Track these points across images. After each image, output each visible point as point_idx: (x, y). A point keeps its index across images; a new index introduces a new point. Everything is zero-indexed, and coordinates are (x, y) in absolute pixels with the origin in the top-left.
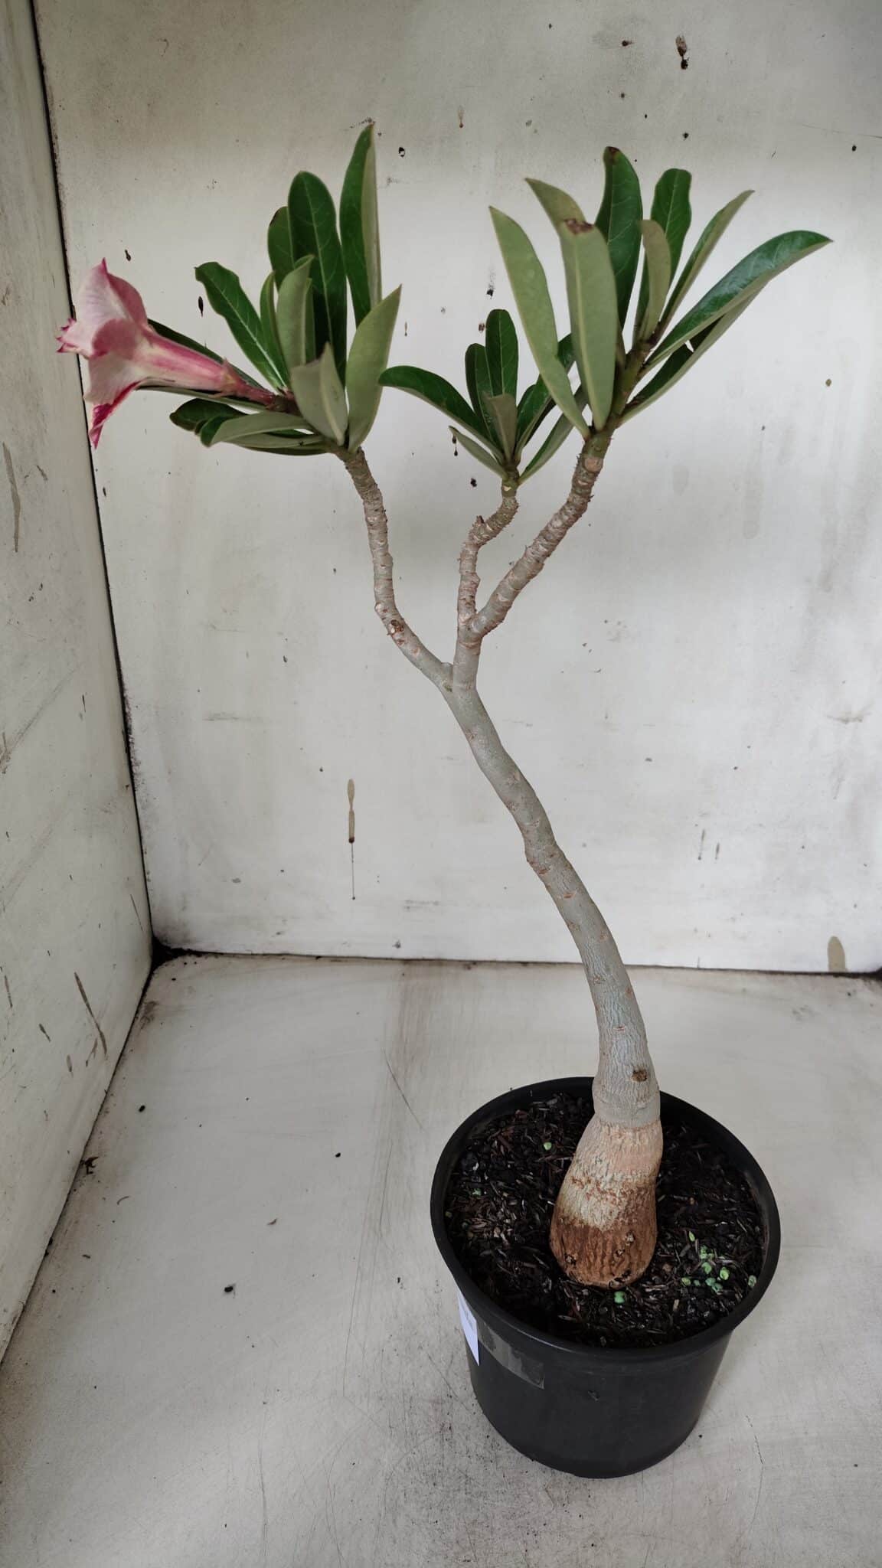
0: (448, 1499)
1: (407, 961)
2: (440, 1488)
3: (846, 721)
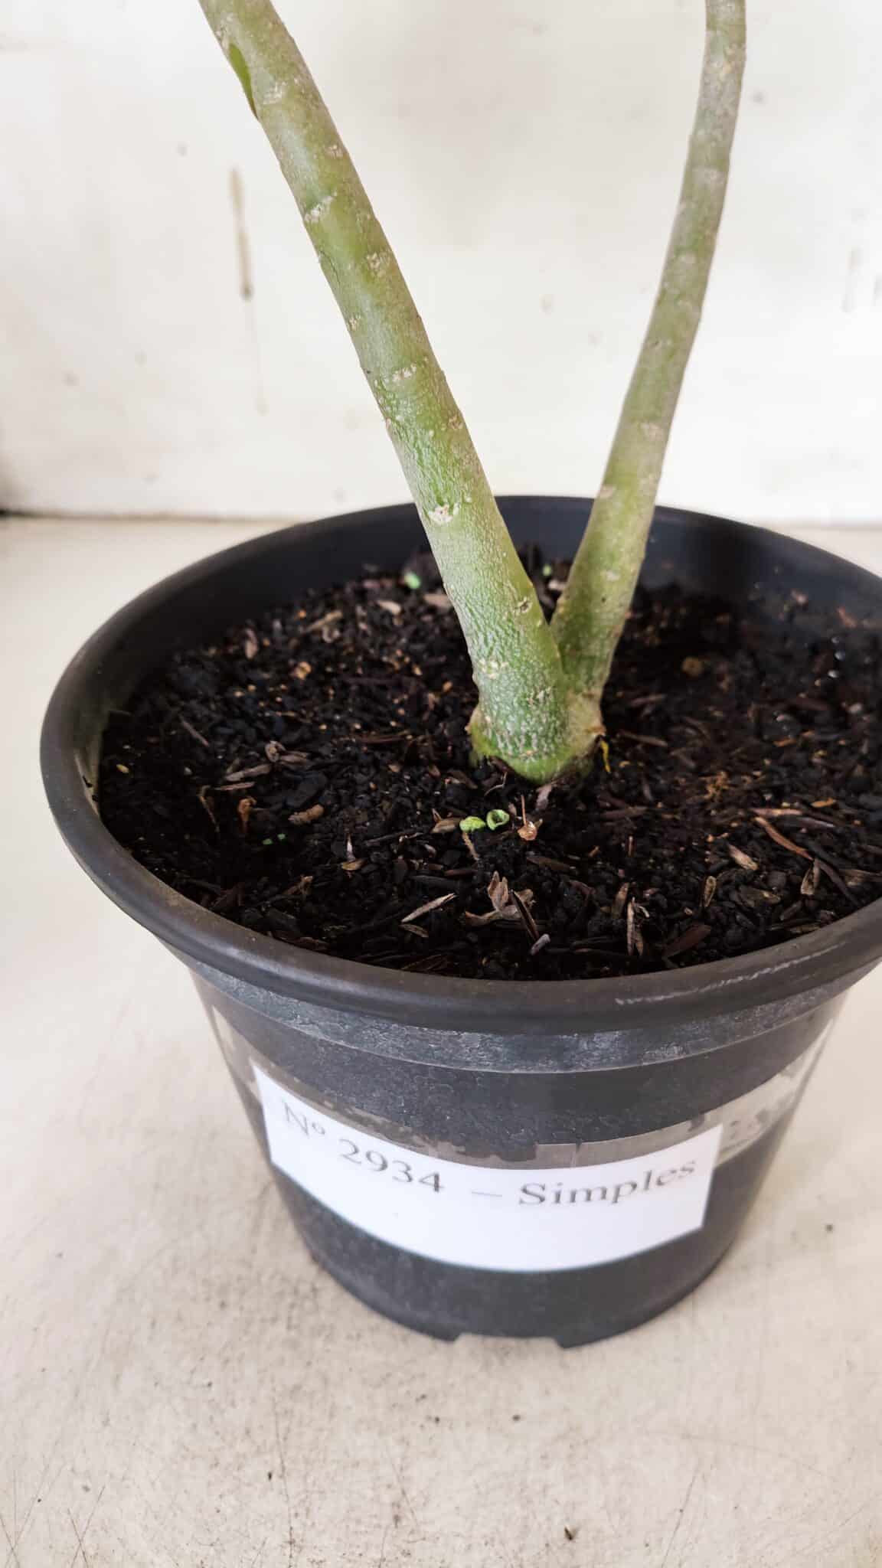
0: (245, 1339)
2: (236, 1313)
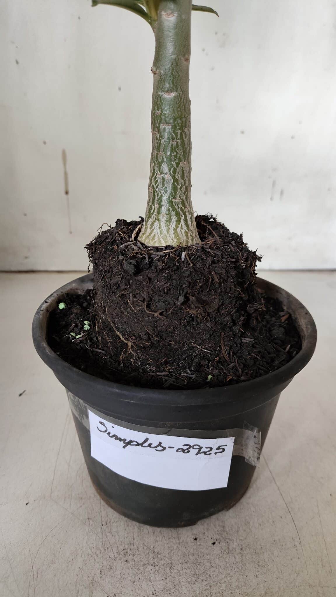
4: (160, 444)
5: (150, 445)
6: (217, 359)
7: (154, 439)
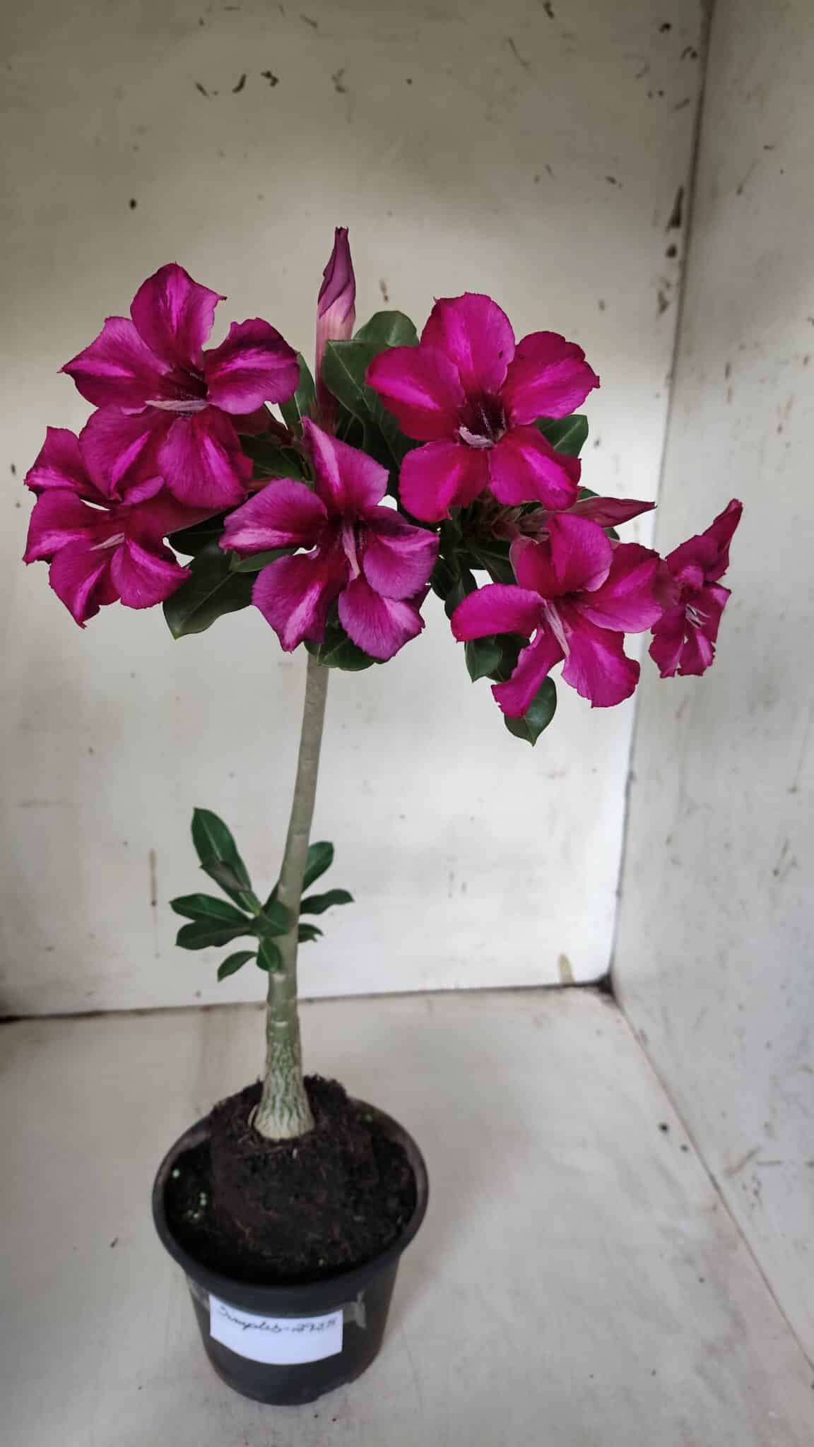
1: (207, 1009)
3: (552, 776)
4: (276, 1327)
5: (268, 1328)
6: (329, 1241)
7: (271, 1322)
